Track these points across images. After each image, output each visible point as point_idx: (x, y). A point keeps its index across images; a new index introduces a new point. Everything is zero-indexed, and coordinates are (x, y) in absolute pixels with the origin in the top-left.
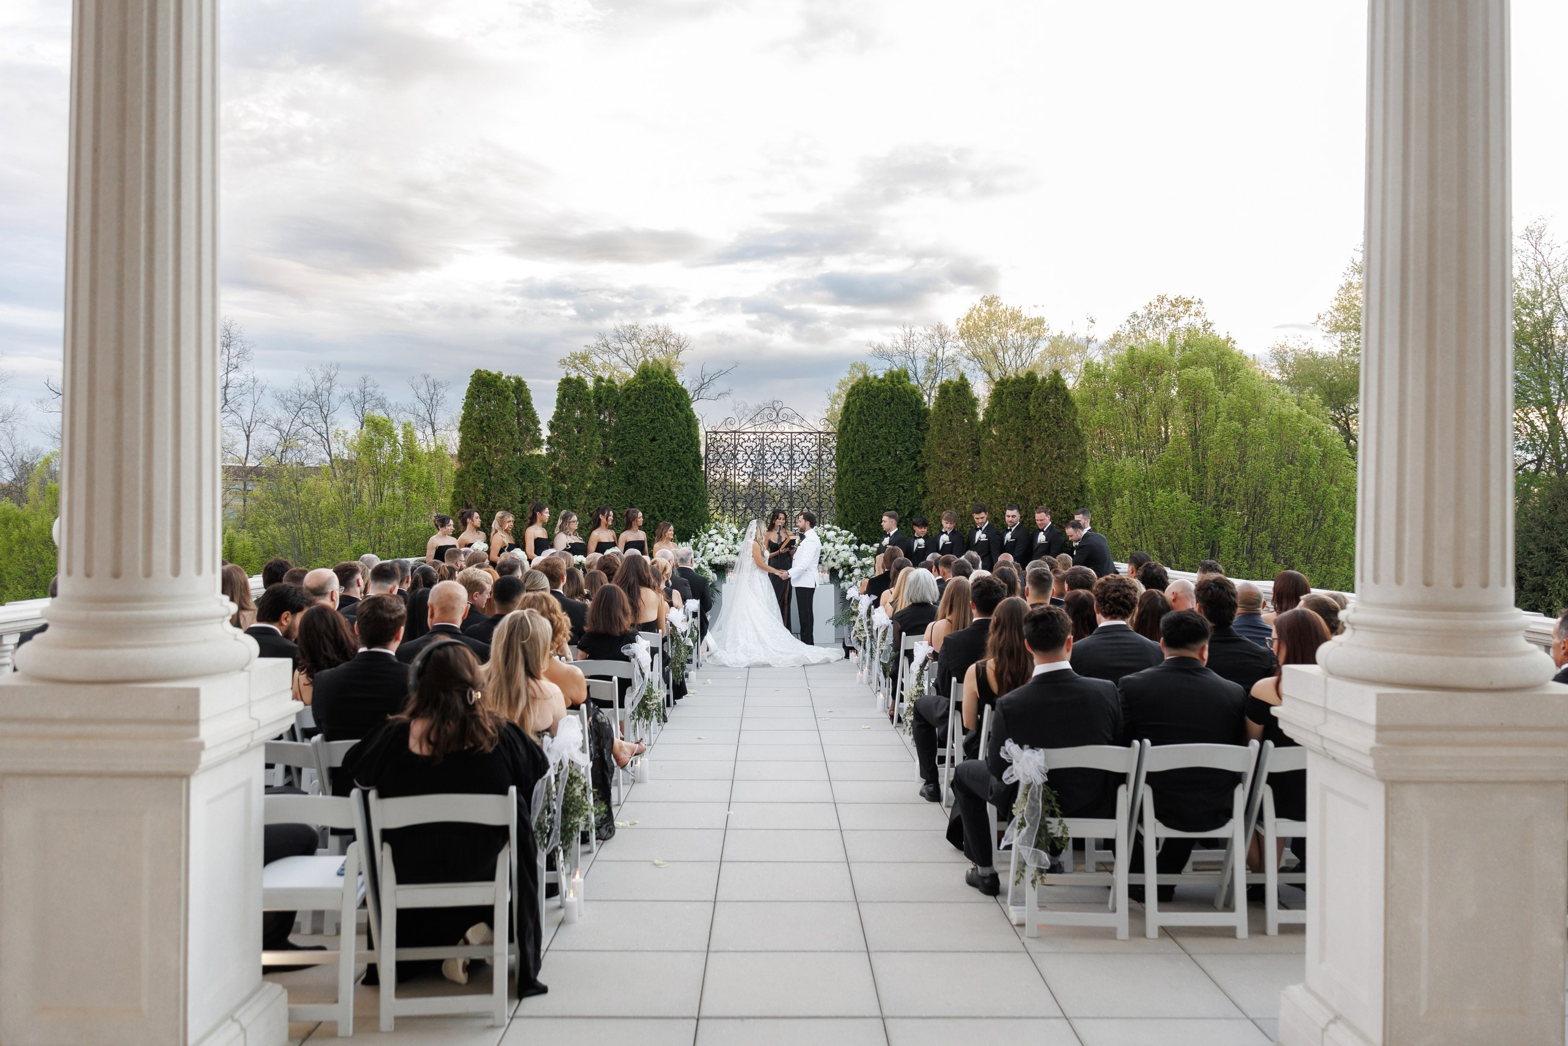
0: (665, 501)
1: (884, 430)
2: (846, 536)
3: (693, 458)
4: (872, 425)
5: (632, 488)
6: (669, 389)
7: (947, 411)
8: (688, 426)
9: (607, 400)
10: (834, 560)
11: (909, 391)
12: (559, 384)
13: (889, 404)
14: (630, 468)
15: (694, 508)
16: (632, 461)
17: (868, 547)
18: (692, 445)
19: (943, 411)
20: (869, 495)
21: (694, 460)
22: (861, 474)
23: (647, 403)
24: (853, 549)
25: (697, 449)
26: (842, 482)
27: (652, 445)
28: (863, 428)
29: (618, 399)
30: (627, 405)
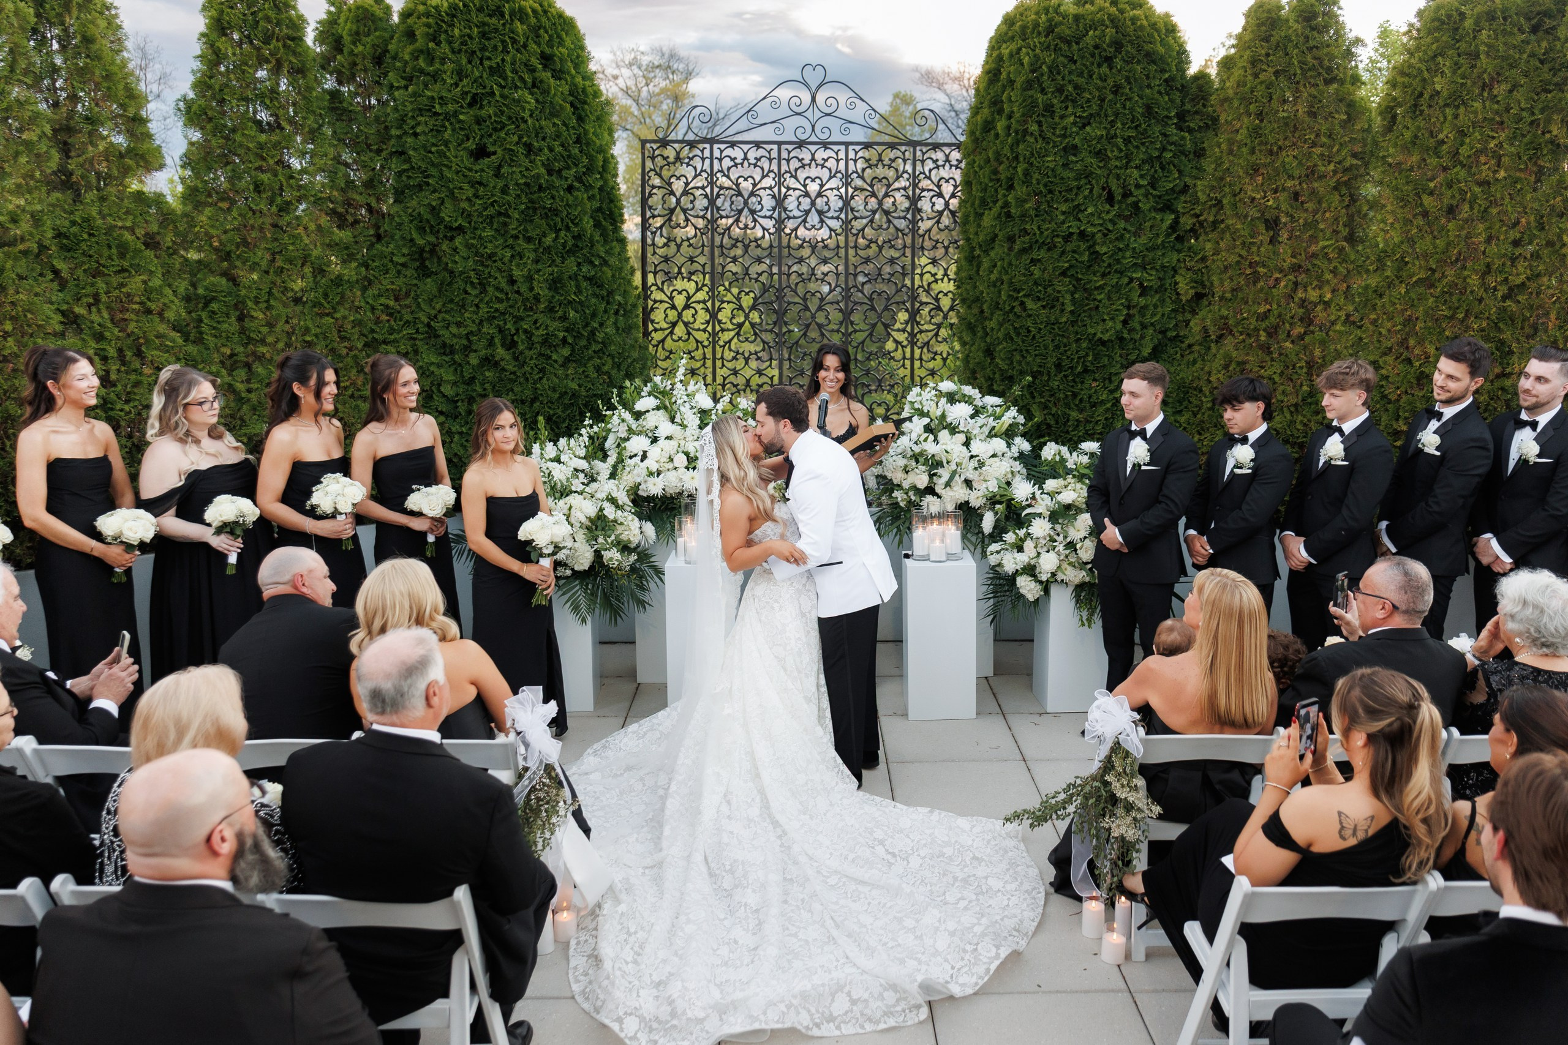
0: (519, 319)
1: (1095, 131)
2: (998, 418)
3: (596, 204)
4: (1062, 117)
5: (430, 285)
7: (1277, 73)
8: (581, 119)
9: (354, 43)
10: (968, 483)
11: (1161, 25)
13: (1109, 60)
14: (422, 230)
15: (600, 336)
16: (426, 216)
17: (1064, 450)
18: (590, 170)
19: (1267, 76)
20: (1052, 304)
21: (599, 209)
22: (1031, 247)
23: (460, 51)
24: (1021, 453)
25: (606, 181)
26: (978, 267)
27: (477, 167)
28: (1040, 124)
29: (386, 42)
30: (407, 57)
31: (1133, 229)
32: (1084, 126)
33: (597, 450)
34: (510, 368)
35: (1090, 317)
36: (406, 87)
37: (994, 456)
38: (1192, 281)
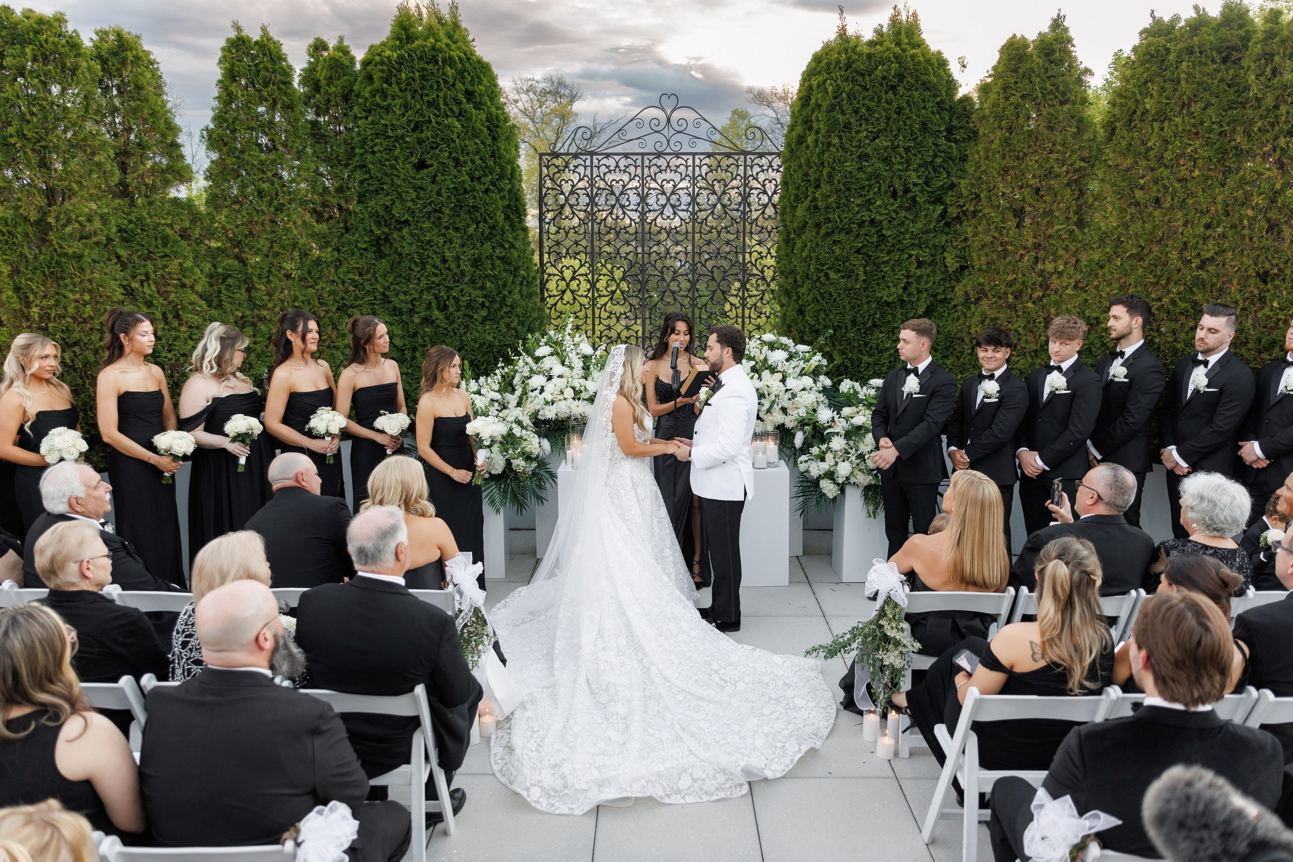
0: (449, 289)
1: (883, 142)
2: (806, 361)
3: (506, 203)
4: (857, 132)
5: (384, 264)
6: (450, 62)
7: (1021, 98)
8: (494, 139)
9: (328, 85)
12: (223, 49)
13: (893, 88)
14: (378, 223)
15: (509, 301)
16: (382, 213)
17: (857, 385)
18: (501, 177)
19: (1016, 98)
20: (849, 275)
21: (509, 206)
22: (833, 232)
23: (406, 90)
24: (824, 388)
25: (513, 185)
26: (793, 247)
27: (419, 176)
28: (840, 138)
29: (352, 84)
30: (367, 95)
31: (911, 217)
32: (874, 139)
33: (508, 385)
34: (443, 325)
35: (878, 284)
36: (366, 118)
37: (804, 389)
38: (957, 256)
